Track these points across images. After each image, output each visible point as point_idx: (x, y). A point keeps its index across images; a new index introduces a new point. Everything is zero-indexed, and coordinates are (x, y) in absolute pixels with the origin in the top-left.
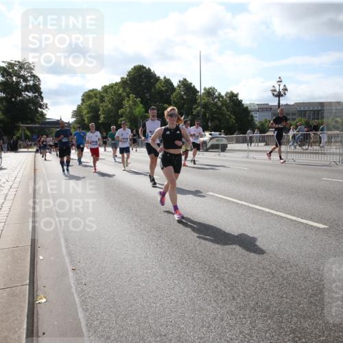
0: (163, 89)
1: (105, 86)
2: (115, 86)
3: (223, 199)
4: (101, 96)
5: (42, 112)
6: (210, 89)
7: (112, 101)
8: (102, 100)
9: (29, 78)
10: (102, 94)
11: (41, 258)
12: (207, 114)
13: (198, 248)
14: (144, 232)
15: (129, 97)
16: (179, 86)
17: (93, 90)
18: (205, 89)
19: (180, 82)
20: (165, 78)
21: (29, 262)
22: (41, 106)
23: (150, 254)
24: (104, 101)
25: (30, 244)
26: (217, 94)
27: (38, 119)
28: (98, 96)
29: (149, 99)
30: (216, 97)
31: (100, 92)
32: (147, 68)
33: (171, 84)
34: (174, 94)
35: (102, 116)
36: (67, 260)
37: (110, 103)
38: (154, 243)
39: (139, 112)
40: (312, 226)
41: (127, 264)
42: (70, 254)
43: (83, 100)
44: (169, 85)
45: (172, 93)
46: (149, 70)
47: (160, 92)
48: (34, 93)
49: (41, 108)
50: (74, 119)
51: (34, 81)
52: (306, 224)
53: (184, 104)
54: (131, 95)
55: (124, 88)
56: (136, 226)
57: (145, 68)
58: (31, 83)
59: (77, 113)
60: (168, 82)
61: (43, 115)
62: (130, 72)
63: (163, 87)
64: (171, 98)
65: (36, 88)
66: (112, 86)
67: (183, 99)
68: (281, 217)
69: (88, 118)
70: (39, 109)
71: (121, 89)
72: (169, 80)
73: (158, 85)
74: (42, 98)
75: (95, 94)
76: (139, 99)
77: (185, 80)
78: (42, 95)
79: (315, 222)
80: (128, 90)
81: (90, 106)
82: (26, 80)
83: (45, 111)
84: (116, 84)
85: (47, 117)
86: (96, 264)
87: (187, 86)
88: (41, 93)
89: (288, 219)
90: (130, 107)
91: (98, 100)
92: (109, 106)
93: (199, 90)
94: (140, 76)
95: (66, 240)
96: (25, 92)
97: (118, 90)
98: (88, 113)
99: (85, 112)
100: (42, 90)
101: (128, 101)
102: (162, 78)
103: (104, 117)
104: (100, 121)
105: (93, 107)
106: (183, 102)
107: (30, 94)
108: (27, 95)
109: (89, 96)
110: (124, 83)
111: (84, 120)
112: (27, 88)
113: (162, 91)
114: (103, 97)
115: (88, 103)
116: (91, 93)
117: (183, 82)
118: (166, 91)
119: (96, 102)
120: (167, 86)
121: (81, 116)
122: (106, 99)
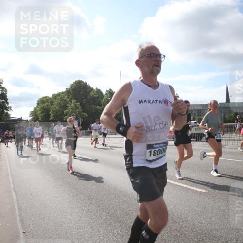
0: (96, 96)
1: (55, 94)
2: (61, 95)
4: (52, 101)
5: (7, 113)
7: (59, 105)
8: (52, 104)
13: (118, 211)
14: (79, 201)
15: (71, 102)
16: (106, 94)
19: (107, 91)
20: (97, 89)
23: (83, 217)
24: (53, 105)
27: (4, 118)
28: (49, 101)
29: (86, 103)
31: (51, 98)
32: (84, 82)
33: (101, 93)
34: (103, 99)
35: (52, 115)
36: (20, 225)
37: (58, 106)
38: (86, 209)
39: (79, 112)
40: (197, 191)
42: (22, 220)
43: (38, 104)
44: (99, 94)
46: (86, 83)
48: (1, 99)
49: (7, 110)
50: (31, 118)
51: (2, 91)
52: (193, 190)
54: (73, 100)
55: (68, 96)
56: (73, 196)
57: (83, 82)
59: (34, 114)
60: (99, 92)
61: (7, 115)
62: (72, 85)
63: (95, 94)
64: (102, 102)
65: (3, 96)
66: (59, 94)
68: (177, 185)
69: (41, 116)
70: (5, 111)
71: (66, 96)
72: (99, 90)
73: (92, 93)
74: (8, 103)
75: (47, 100)
76: (79, 103)
77: (111, 90)
78: (8, 101)
79: (199, 188)
80: (71, 97)
81: (43, 108)
83: (9, 112)
84: (63, 93)
85: (11, 116)
86: (41, 227)
87: (112, 94)
88: (7, 99)
89: (181, 186)
90: (72, 109)
91: (49, 104)
92: (57, 108)
94: (80, 87)
95: (20, 209)
97: (64, 97)
98: (42, 113)
99: (39, 112)
101: (71, 104)
102: (95, 88)
103: (53, 116)
104: (50, 119)
105: (45, 109)
109: (42, 101)
110: (68, 92)
111: (38, 118)
113: (95, 97)
114: (53, 102)
115: (42, 106)
116: (44, 99)
117: (109, 91)
118: (98, 97)
119: (47, 105)
120: (98, 94)
121: (37, 115)
122: (55, 103)
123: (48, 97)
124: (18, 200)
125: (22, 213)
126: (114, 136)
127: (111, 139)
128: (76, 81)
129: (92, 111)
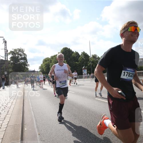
1: (52, 56)
2: (56, 56)
3: (102, 101)
5: (27, 68)
6: (94, 55)
9: (22, 55)
10: (51, 59)
11: (26, 129)
12: (94, 66)
16: (81, 55)
17: (47, 58)
18: (92, 55)
19: (82, 53)
20: (76, 52)
21: (21, 131)
22: (27, 65)
24: (52, 62)
25: (21, 123)
26: (97, 57)
27: (26, 70)
28: (49, 60)
29: (70, 60)
30: (97, 58)
31: (50, 59)
33: (78, 54)
34: (80, 58)
36: (36, 130)
41: (62, 131)
42: (38, 127)
43: (43, 62)
45: (79, 58)
46: (69, 49)
47: (74, 57)
48: (24, 60)
49: (27, 66)
50: (40, 70)
51: (24, 56)
53: (84, 62)
56: (65, 114)
57: (67, 48)
58: (23, 56)
60: (77, 53)
61: (27, 69)
62: (62, 50)
63: (75, 55)
64: (79, 60)
65: (25, 59)
67: (84, 60)
69: (45, 69)
70: (26, 67)
72: (77, 52)
73: (73, 55)
74: (27, 62)
75: (48, 60)
77: (84, 52)
78: (27, 61)
81: (46, 64)
82: (21, 56)
83: (28, 67)
85: (29, 69)
86: (48, 131)
87: (85, 55)
88: (27, 60)
93: (90, 56)
94: (66, 51)
95: (36, 121)
96: (20, 60)
98: (45, 67)
100: (27, 59)
102: (74, 52)
106: (83, 61)
107: (23, 61)
108: (21, 61)
109: (45, 60)
111: (44, 70)
112: (22, 59)
113: (75, 57)
114: (51, 60)
115: (45, 63)
116: (47, 59)
117: (83, 53)
118: (77, 57)
119: (48, 62)
120: (77, 55)
121: (42, 68)
122: (53, 61)
123: (48, 58)
124: (35, 116)
125: (38, 123)
126: (87, 79)
127: (85, 81)
128: (64, 48)
129: (74, 65)
